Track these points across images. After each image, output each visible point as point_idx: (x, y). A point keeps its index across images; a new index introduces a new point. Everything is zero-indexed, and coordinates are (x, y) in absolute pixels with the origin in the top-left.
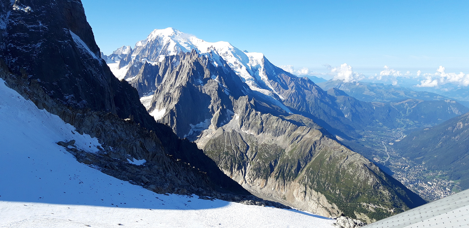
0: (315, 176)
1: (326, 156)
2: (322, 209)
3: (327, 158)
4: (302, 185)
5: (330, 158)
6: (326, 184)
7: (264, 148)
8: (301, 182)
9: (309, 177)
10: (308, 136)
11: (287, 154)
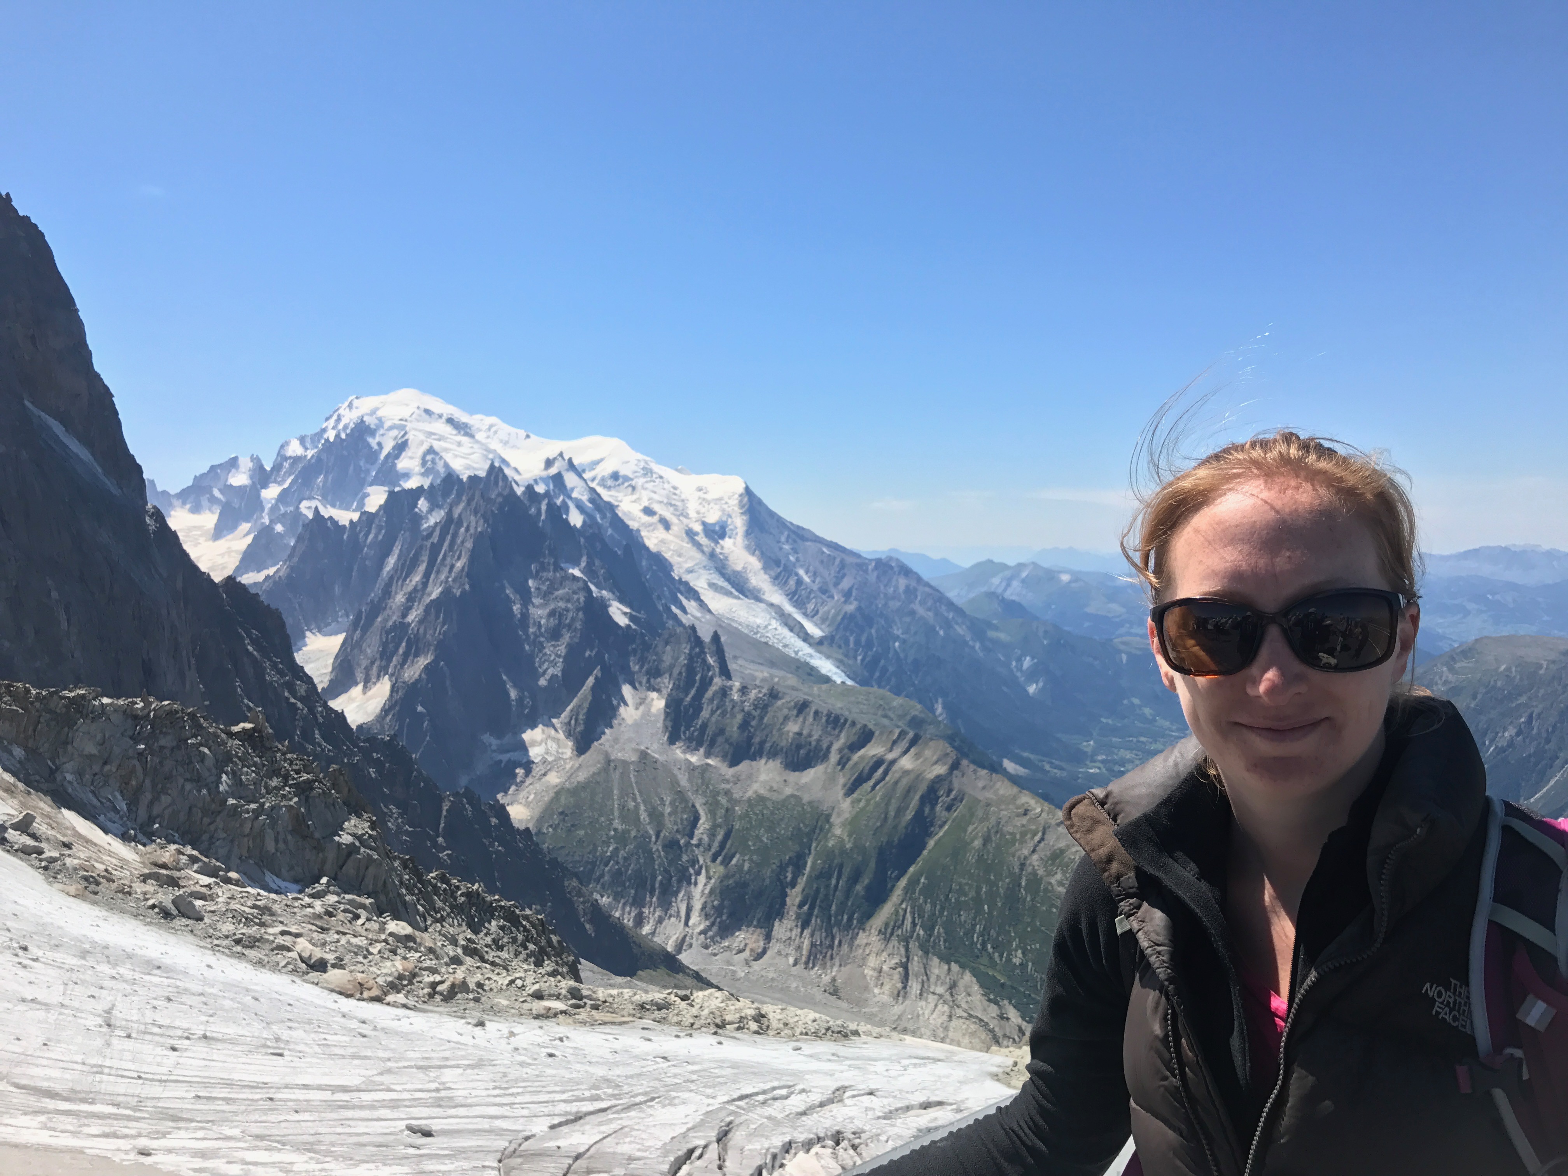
0: (938, 907)
1: (971, 833)
2: (968, 1022)
3: (975, 838)
4: (894, 942)
5: (987, 840)
6: (977, 931)
7: (755, 814)
8: (889, 931)
9: (918, 911)
10: (906, 763)
11: (838, 831)
